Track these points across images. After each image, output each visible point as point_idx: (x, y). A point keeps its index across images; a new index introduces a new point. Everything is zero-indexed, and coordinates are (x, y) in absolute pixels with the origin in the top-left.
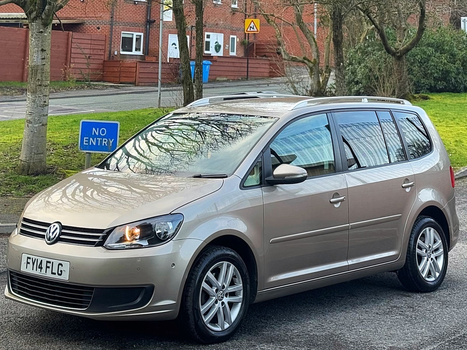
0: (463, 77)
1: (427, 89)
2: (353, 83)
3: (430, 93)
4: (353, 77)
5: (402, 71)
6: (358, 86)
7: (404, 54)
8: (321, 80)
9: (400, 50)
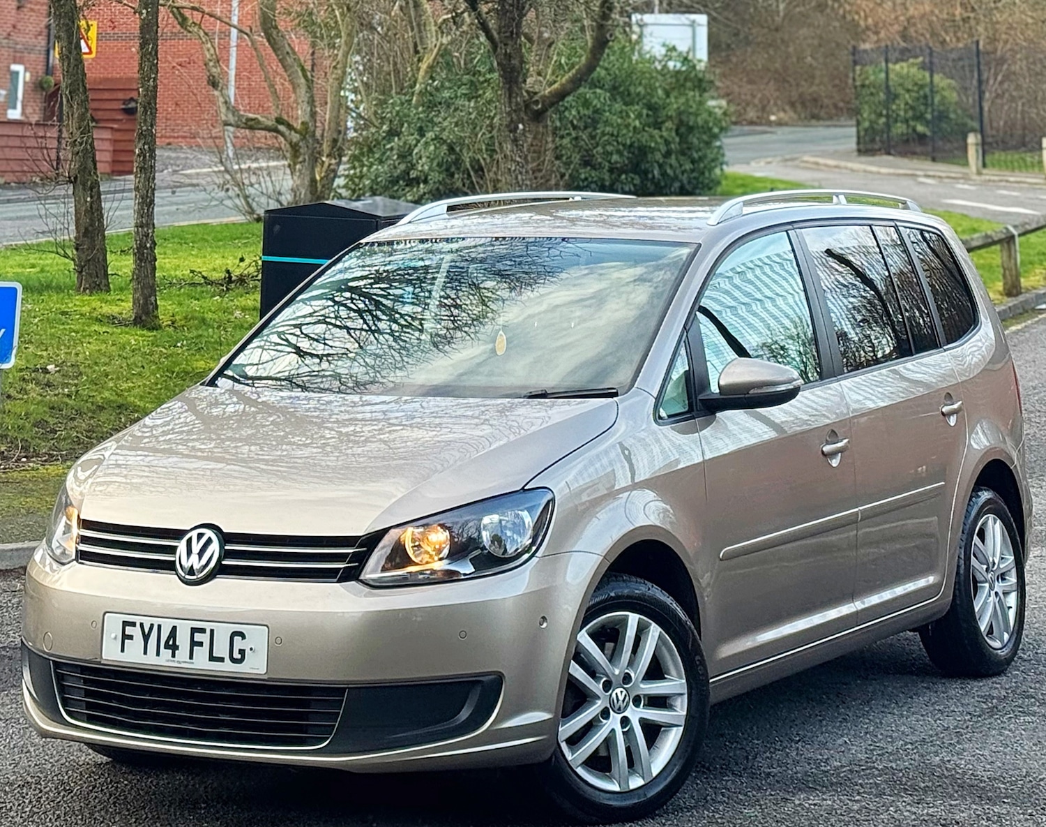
0: (679, 163)
2: (401, 182)
4: (403, 167)
5: (543, 149)
6: (415, 189)
7: (552, 104)
8: (318, 178)
9: (541, 97)
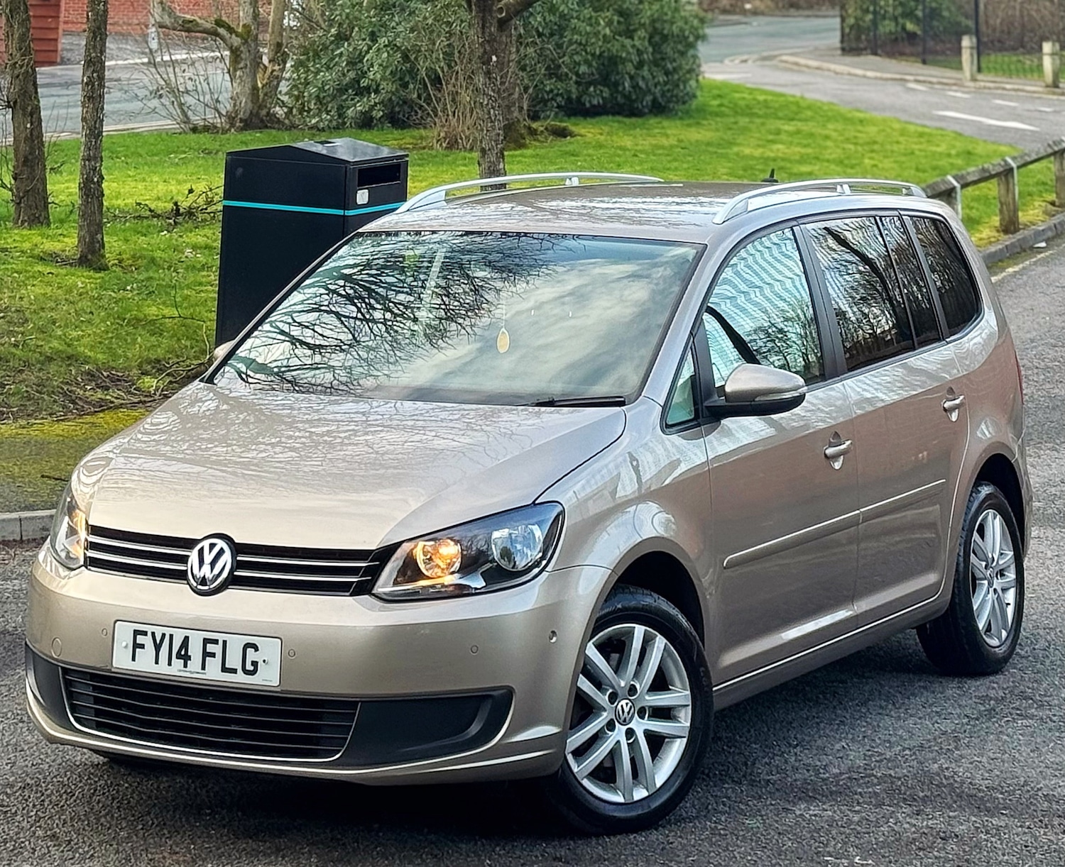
0: (652, 74)
1: (559, 107)
2: (350, 91)
3: (566, 118)
4: (352, 75)
5: (506, 59)
6: (365, 99)
7: (517, 13)
8: (260, 85)
9: (505, 4)
